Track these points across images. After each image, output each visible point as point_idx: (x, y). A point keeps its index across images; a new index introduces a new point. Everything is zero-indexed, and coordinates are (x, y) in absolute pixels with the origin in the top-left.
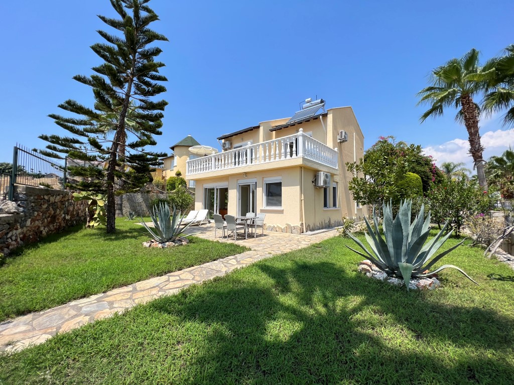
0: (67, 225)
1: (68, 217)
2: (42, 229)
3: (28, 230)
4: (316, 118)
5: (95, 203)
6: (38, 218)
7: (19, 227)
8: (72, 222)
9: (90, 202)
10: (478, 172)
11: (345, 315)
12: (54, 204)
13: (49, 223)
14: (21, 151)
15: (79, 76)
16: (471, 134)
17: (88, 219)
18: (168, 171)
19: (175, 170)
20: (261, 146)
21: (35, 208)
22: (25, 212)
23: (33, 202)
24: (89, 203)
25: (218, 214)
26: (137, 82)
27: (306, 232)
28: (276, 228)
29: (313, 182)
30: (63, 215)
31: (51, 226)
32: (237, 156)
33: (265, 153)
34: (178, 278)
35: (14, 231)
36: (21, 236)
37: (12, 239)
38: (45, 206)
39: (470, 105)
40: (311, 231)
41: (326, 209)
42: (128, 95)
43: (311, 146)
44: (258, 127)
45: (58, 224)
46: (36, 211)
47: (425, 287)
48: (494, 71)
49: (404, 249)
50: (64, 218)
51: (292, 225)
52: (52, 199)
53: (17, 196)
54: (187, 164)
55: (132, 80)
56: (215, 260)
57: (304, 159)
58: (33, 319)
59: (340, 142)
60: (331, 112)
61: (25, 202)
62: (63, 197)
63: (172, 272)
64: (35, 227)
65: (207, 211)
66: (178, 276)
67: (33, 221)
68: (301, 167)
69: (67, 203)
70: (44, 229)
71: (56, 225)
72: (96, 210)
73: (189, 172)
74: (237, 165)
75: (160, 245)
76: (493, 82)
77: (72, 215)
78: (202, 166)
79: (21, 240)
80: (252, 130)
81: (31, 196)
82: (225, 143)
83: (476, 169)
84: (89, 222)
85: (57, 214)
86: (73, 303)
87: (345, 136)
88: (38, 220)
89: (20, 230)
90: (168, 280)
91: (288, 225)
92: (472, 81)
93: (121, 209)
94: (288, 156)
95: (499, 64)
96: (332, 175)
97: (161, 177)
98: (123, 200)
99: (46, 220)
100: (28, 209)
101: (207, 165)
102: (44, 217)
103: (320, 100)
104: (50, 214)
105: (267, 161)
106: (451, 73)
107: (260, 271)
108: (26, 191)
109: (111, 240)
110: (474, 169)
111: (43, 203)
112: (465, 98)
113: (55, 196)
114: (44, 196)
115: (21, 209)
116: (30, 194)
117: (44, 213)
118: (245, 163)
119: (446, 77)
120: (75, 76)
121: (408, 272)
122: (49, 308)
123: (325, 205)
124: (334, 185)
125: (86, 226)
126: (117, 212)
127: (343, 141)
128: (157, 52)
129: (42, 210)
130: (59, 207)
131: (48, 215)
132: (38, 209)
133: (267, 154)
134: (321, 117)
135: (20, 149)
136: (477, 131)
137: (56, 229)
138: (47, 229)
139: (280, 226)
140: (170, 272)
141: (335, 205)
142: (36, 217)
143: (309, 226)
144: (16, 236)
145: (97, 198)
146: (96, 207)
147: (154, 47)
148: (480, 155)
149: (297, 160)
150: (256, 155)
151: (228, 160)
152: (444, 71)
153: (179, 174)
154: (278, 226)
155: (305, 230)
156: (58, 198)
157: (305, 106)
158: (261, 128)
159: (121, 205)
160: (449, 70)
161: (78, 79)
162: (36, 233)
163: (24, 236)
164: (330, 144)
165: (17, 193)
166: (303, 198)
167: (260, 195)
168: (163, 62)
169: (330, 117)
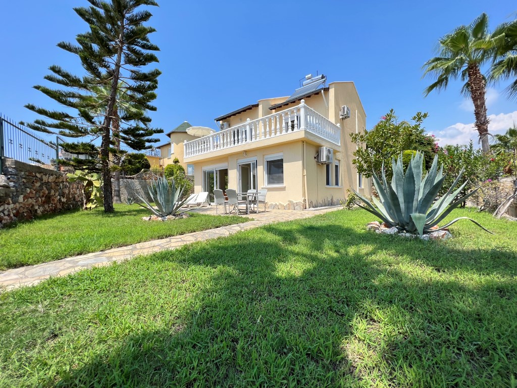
0: (63, 207)
1: (64, 200)
2: (37, 207)
3: (21, 207)
4: (317, 93)
5: (90, 184)
6: (31, 195)
7: (11, 202)
8: (69, 205)
9: (85, 183)
10: (483, 146)
11: (358, 257)
12: (47, 183)
13: (44, 203)
14: (6, 123)
15: (64, 43)
16: (477, 106)
17: (85, 201)
18: (166, 160)
19: (173, 158)
20: (261, 121)
21: (26, 184)
22: (16, 187)
23: (24, 178)
24: (85, 185)
25: (218, 189)
26: (127, 52)
27: (309, 208)
28: (278, 206)
29: (315, 158)
30: (58, 197)
31: (46, 206)
32: (236, 133)
33: (265, 128)
34: (180, 240)
35: (6, 206)
36: (15, 211)
37: (4, 214)
38: (38, 184)
39: (477, 76)
40: (313, 207)
41: (328, 186)
42: (118, 65)
43: (313, 119)
44: (257, 106)
45: (54, 205)
46: (28, 188)
47: (438, 237)
48: (503, 36)
49: (415, 204)
50: (60, 200)
51: (295, 202)
52: (45, 178)
53: (6, 170)
54: (185, 146)
55: (121, 49)
56: (217, 227)
57: (306, 132)
58: (26, 271)
59: (343, 119)
60: (333, 85)
61: (15, 177)
62: (56, 178)
63: (173, 236)
64: (29, 205)
65: (207, 193)
66: (180, 238)
67: (25, 198)
68: (303, 141)
69: (61, 185)
70: (39, 208)
71: (52, 206)
72: (92, 191)
73: (186, 155)
74: (236, 143)
75: (160, 219)
76: (501, 51)
77: (68, 199)
78: (200, 148)
79: (14, 216)
80: (250, 109)
81: (21, 171)
82: (223, 125)
83: (481, 142)
84: (86, 204)
85: (51, 194)
86: (69, 259)
87: (347, 112)
88: (31, 198)
89: (12, 206)
90: (170, 241)
91: (290, 201)
92: (480, 49)
93: (119, 196)
94: (290, 129)
95: (509, 29)
96: (335, 152)
97: (158, 165)
98: (121, 187)
99: (40, 199)
100: (19, 185)
101: (206, 146)
102: (37, 196)
103: (321, 76)
104: (44, 193)
105: (268, 136)
106: (459, 41)
107: (265, 232)
108: (15, 165)
109: (109, 217)
110: (479, 143)
111: (35, 181)
112: (472, 68)
113: (48, 175)
114: (35, 173)
115: (12, 184)
116: (20, 169)
117: (37, 191)
118: (244, 141)
119: (453, 46)
120: (59, 43)
121: (421, 221)
122: (43, 262)
123: (328, 183)
124: (336, 163)
125: (84, 208)
126: (115, 198)
127: (345, 117)
128: (146, 16)
129: (35, 188)
130: (53, 187)
131: (41, 194)
132: (31, 186)
133: (268, 129)
134: (322, 91)
135: (5, 121)
136: (483, 103)
137: (51, 210)
138: (42, 209)
139: (282, 203)
140: (170, 236)
141: (337, 184)
142: (29, 194)
143: (311, 202)
144: (9, 211)
145: (92, 179)
146: (92, 188)
147: (142, 11)
148: (486, 127)
149: (298, 134)
150: (256, 131)
151: (227, 140)
152: (451, 40)
153: (176, 162)
154: (280, 204)
155: (307, 207)
156: (51, 179)
157: (304, 83)
158: (260, 107)
159: (119, 191)
160: (456, 38)
161: (63, 46)
162: (31, 211)
163: (18, 212)
164: (332, 118)
165: (6, 167)
166: (305, 174)
167: (261, 173)
168: (153, 27)
169: (332, 92)
